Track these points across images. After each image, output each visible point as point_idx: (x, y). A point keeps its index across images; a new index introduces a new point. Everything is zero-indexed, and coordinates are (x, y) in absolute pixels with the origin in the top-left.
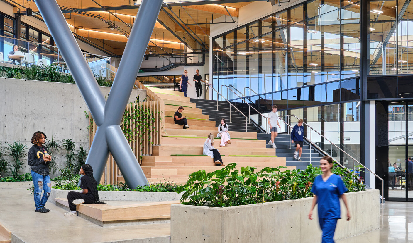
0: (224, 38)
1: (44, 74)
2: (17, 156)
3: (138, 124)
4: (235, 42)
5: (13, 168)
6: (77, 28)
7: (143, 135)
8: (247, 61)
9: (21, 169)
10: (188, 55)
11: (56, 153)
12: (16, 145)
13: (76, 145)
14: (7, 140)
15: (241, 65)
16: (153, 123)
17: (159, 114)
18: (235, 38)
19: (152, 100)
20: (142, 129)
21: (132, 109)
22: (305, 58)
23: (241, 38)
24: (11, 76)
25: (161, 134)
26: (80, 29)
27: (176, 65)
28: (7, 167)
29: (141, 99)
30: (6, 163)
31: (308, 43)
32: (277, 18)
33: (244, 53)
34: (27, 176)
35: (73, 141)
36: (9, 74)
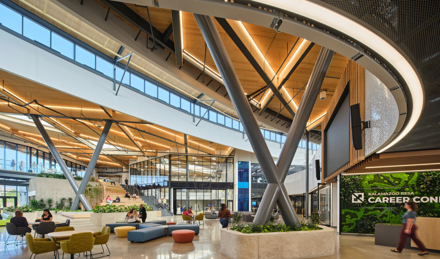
0: (137, 165)
1: (61, 176)
2: (50, 203)
3: (95, 193)
4: (140, 166)
5: (48, 206)
6: (78, 157)
7: (97, 196)
8: (144, 172)
9: (51, 207)
10: (123, 169)
11: (65, 202)
12: (50, 199)
13: (73, 199)
14: (46, 197)
15: (142, 173)
16: (101, 193)
17: (103, 190)
18: (140, 165)
19: (101, 186)
20: (97, 195)
21: (93, 188)
22: (165, 172)
23: (142, 165)
24: (48, 177)
25: (104, 196)
26: (79, 158)
27: (118, 172)
28: (46, 206)
29: (97, 185)
30: (45, 205)
31: (166, 168)
32: (153, 161)
33: (143, 170)
34: (54, 209)
35: (71, 198)
36: (47, 176)
